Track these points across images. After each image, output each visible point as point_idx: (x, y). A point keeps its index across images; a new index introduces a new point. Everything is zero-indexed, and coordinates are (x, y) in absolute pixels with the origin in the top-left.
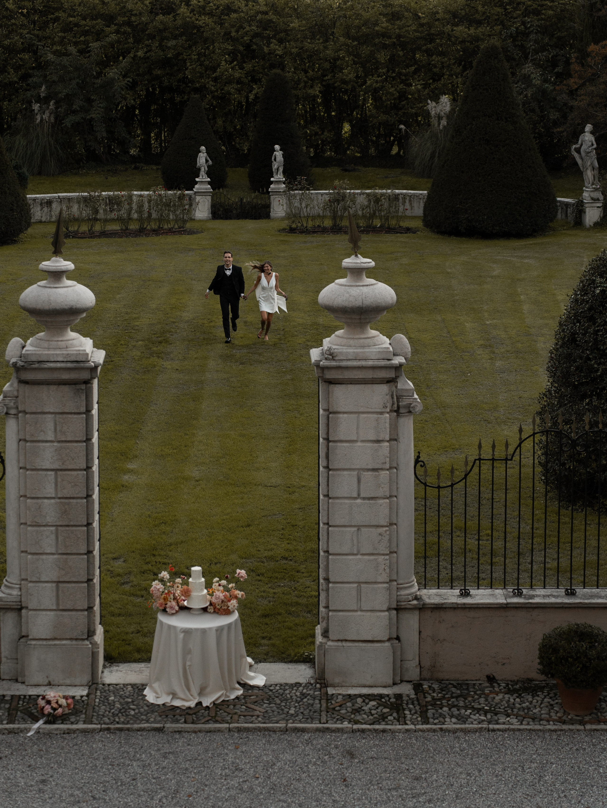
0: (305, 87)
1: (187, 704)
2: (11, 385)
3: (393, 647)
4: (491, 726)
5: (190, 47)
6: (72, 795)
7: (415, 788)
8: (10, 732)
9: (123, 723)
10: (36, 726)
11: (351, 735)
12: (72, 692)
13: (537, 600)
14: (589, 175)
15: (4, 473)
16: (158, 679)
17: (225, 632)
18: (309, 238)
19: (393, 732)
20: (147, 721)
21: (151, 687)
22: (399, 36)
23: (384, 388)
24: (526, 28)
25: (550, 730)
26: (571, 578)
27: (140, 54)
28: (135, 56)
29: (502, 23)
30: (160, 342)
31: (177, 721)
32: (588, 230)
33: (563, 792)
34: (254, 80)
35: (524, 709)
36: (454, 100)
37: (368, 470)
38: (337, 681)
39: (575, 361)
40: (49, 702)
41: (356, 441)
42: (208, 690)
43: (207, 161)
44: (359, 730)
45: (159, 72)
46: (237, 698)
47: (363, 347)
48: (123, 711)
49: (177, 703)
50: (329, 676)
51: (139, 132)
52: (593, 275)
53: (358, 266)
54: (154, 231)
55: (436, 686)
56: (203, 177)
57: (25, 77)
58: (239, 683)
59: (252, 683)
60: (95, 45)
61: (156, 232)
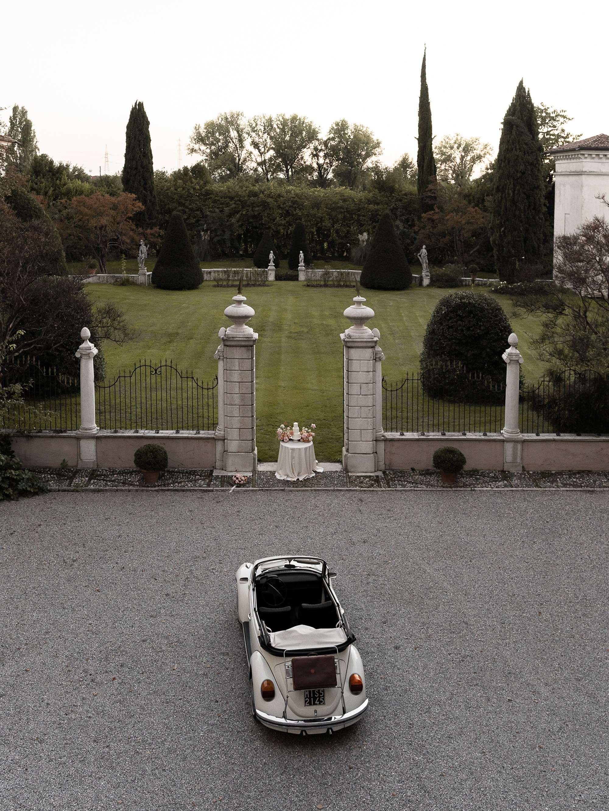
0: (310, 228)
1: (293, 480)
2: (221, 347)
3: (375, 457)
4: (415, 489)
5: (264, 211)
6: (251, 517)
7: (389, 514)
8: (222, 491)
9: (268, 487)
10: (233, 488)
11: (360, 492)
12: (246, 474)
13: (431, 437)
14: (425, 265)
15: (218, 383)
16: (281, 469)
17: (308, 449)
18: (315, 289)
19: (376, 491)
20: (278, 487)
21: (278, 473)
22: (347, 209)
23: (370, 350)
24: (397, 206)
25: (438, 490)
26: (439, 428)
27: (244, 213)
28: (242, 213)
29: (387, 204)
30: (262, 330)
31: (290, 487)
32: (425, 287)
33: (447, 516)
34: (290, 225)
35: (427, 482)
36: (368, 234)
37: (364, 383)
38: (352, 470)
39: (435, 340)
40: (237, 478)
41: (359, 372)
42: (301, 473)
43: (273, 257)
44: (363, 490)
45: (252, 220)
46: (313, 477)
47: (362, 333)
48: (268, 482)
49: (289, 479)
50: (349, 467)
51: (243, 244)
52: (441, 305)
53: (359, 300)
54: (253, 285)
55: (391, 472)
56: (272, 263)
57: (197, 221)
58: (313, 471)
59: (318, 471)
60: (226, 209)
61: (254, 285)
